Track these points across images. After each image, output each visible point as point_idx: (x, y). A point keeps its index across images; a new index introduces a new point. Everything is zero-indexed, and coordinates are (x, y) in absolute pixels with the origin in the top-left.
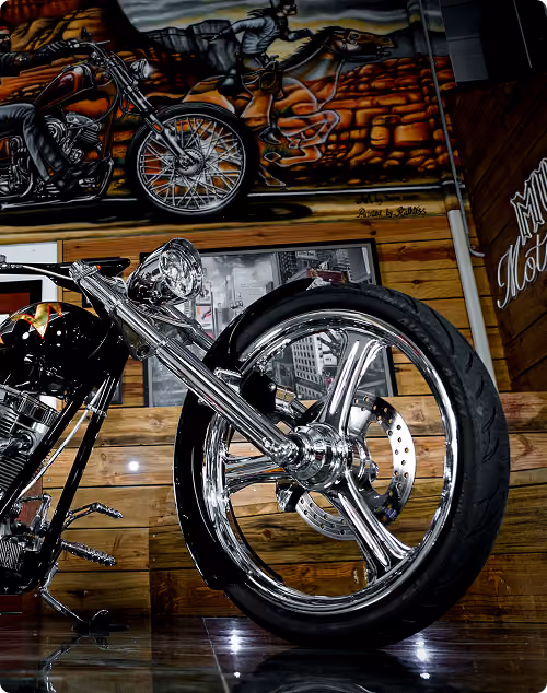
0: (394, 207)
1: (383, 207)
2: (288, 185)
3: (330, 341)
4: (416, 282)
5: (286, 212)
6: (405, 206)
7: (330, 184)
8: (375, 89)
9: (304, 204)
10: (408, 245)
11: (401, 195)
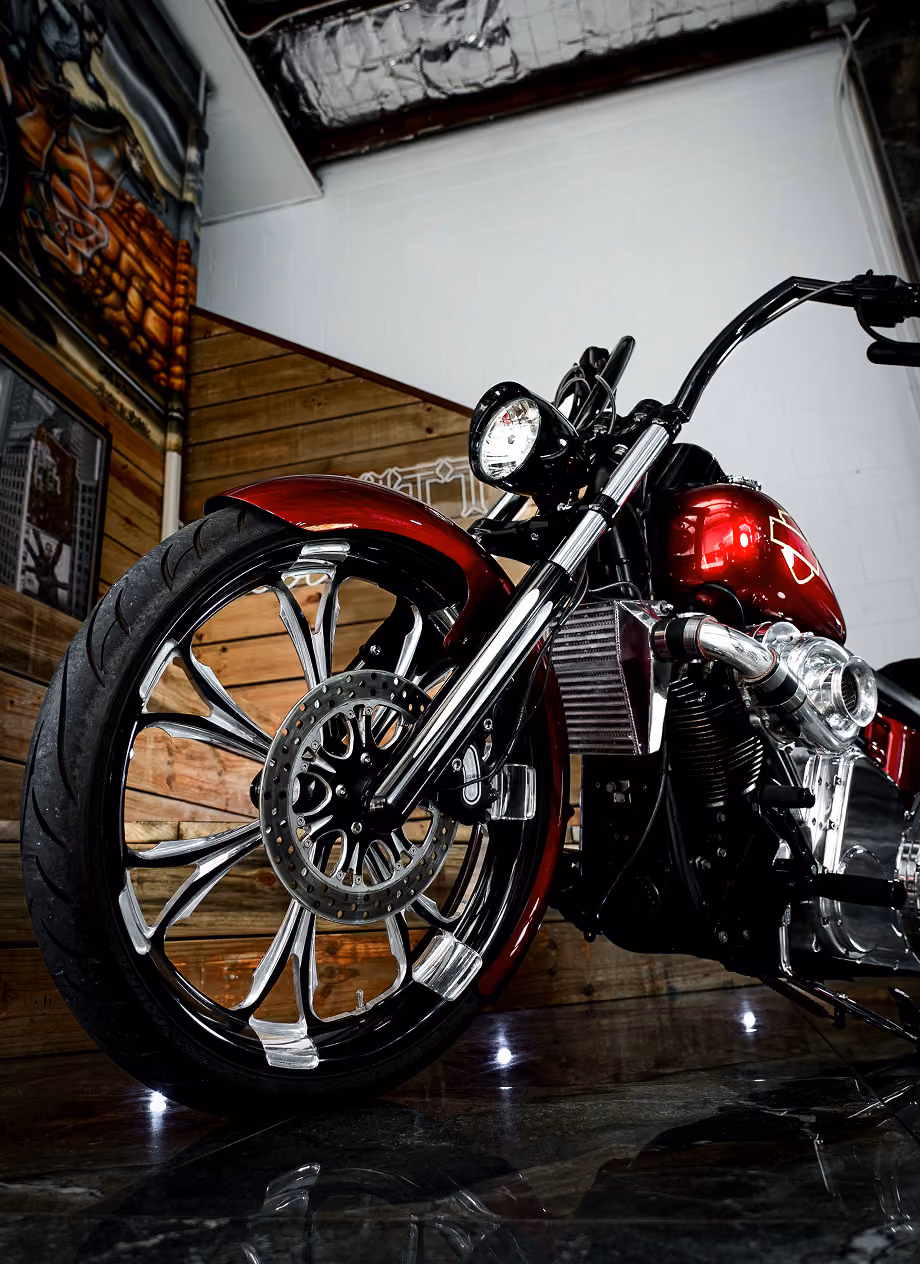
0: (129, 406)
1: (120, 398)
2: (42, 279)
3: (37, 553)
4: (128, 521)
5: (30, 316)
6: (137, 414)
7: (80, 319)
8: (138, 236)
9: (52, 323)
10: (130, 466)
11: (136, 396)
